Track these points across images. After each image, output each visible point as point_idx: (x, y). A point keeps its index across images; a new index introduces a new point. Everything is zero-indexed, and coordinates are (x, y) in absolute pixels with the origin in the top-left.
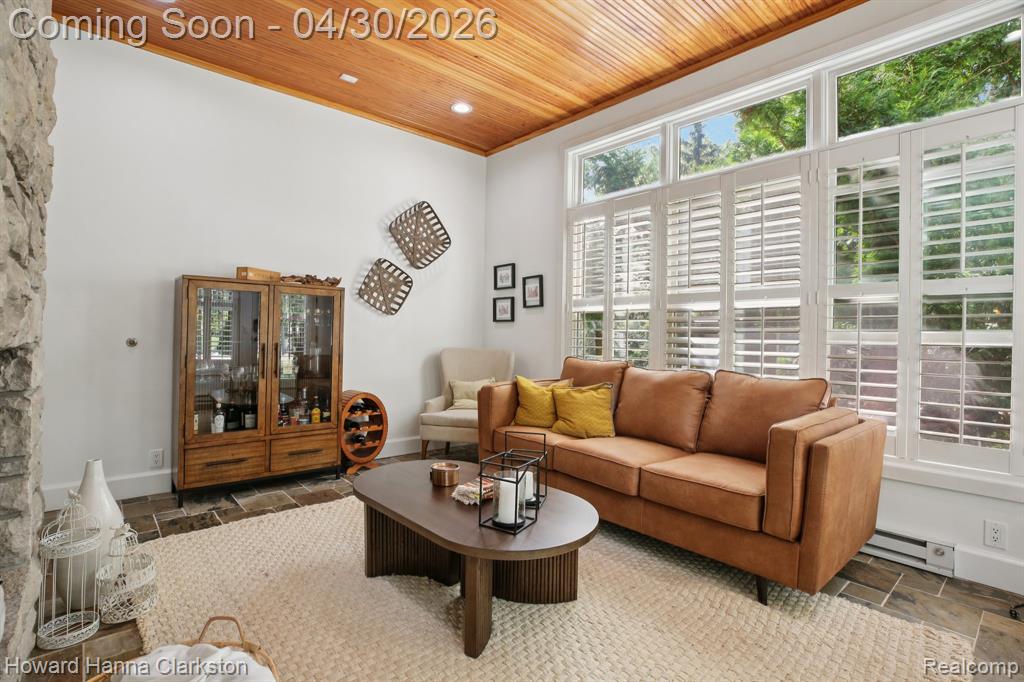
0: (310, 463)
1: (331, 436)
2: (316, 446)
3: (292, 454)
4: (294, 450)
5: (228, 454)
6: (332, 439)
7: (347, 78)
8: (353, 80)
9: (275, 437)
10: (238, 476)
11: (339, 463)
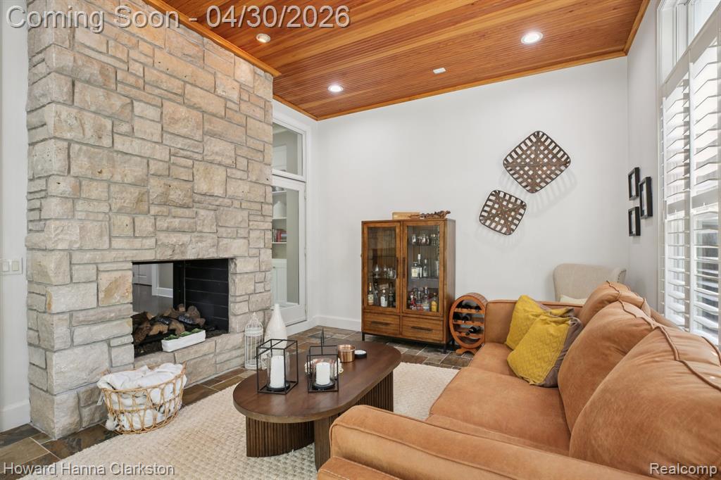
0: (425, 337)
1: (438, 322)
2: (429, 326)
3: (413, 328)
4: (415, 325)
5: (382, 319)
6: (439, 324)
7: (437, 71)
8: (442, 70)
9: (405, 315)
10: (386, 333)
11: (444, 342)
